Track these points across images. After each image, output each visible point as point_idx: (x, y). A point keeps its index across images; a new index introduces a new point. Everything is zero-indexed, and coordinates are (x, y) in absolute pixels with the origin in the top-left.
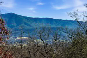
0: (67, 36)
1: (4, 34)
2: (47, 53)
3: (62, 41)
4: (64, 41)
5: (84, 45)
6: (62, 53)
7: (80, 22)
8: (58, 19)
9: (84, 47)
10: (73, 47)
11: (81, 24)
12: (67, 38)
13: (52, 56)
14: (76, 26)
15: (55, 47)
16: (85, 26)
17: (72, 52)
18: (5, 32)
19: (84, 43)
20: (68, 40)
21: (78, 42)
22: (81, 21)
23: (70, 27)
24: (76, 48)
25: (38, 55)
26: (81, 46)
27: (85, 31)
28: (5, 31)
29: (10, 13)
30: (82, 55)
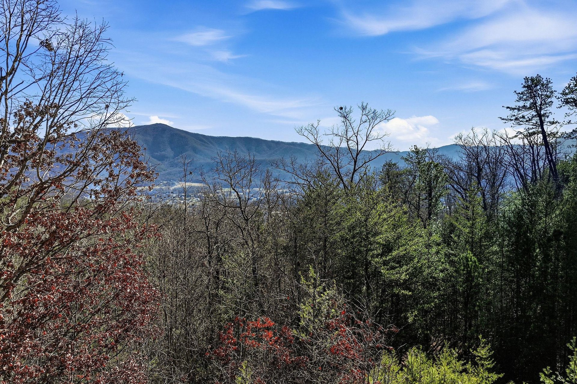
0: (294, 181)
1: (139, 179)
2: (247, 220)
3: (283, 193)
4: (286, 192)
5: (332, 201)
6: (281, 221)
7: (324, 147)
8: (273, 142)
9: (334, 207)
10: (307, 205)
11: (327, 154)
12: (295, 185)
13: (258, 229)
14: (315, 157)
15: (266, 206)
16: (336, 158)
17: (304, 218)
18: (143, 174)
19: (334, 198)
20: (296, 189)
21: (319, 196)
22: (327, 145)
23: (301, 160)
24: (314, 208)
25: (226, 226)
26: (326, 204)
27: (336, 171)
28: (142, 170)
29: (157, 124)
30: (328, 225)
